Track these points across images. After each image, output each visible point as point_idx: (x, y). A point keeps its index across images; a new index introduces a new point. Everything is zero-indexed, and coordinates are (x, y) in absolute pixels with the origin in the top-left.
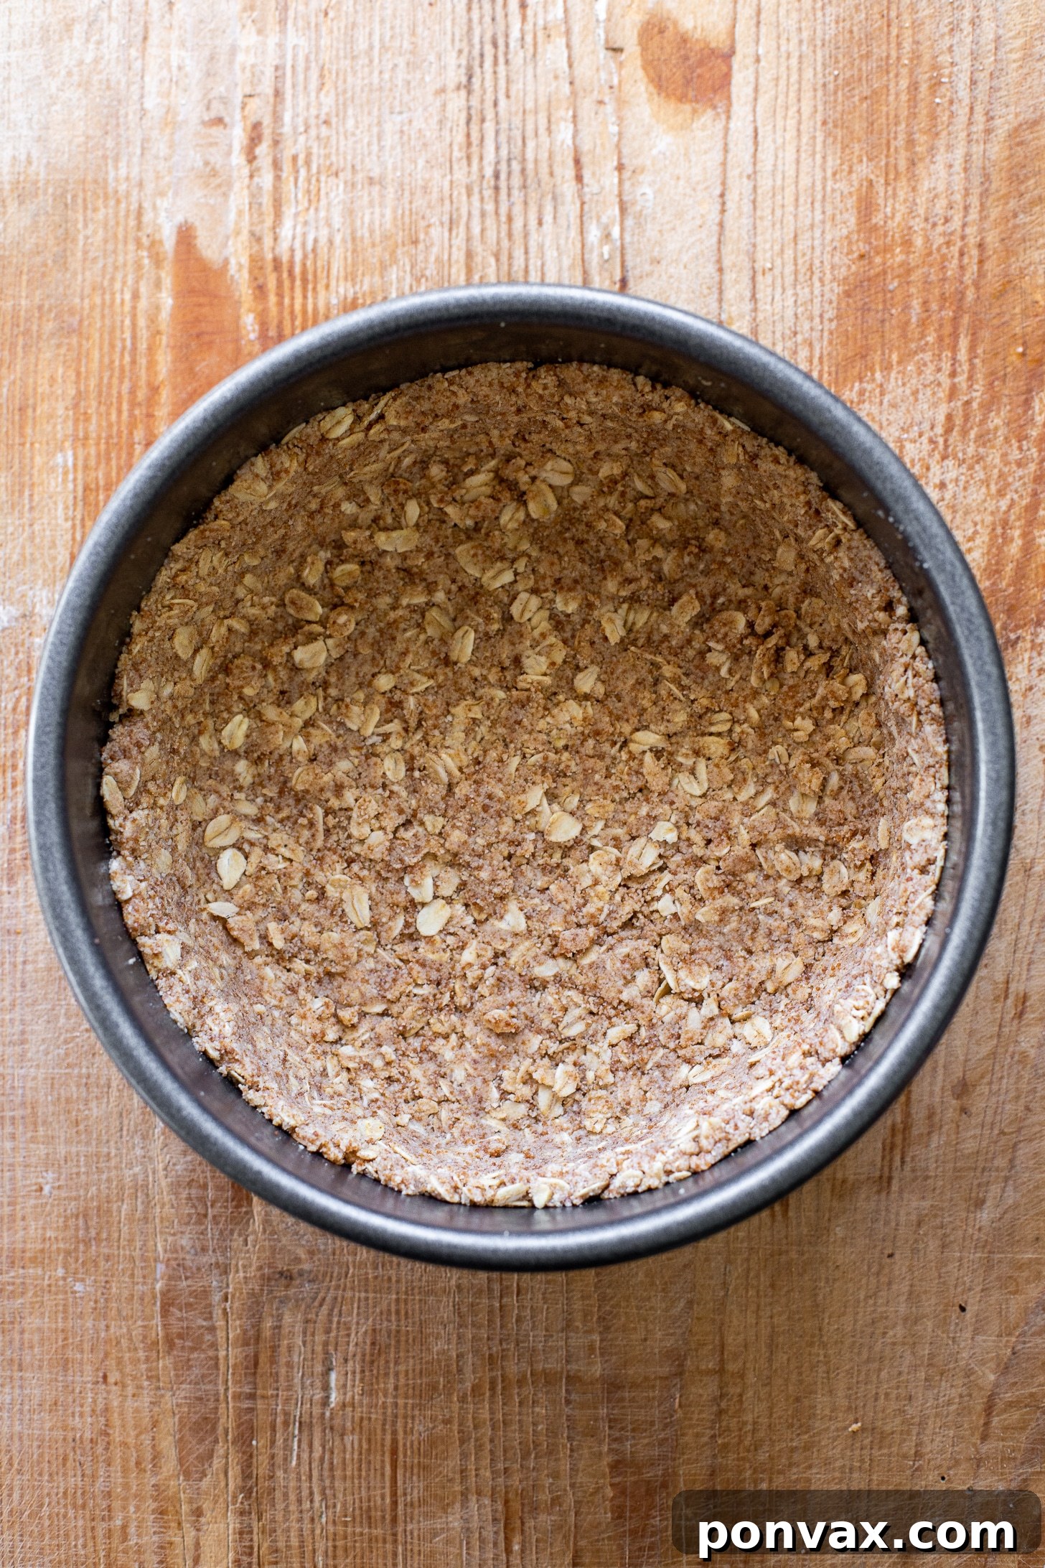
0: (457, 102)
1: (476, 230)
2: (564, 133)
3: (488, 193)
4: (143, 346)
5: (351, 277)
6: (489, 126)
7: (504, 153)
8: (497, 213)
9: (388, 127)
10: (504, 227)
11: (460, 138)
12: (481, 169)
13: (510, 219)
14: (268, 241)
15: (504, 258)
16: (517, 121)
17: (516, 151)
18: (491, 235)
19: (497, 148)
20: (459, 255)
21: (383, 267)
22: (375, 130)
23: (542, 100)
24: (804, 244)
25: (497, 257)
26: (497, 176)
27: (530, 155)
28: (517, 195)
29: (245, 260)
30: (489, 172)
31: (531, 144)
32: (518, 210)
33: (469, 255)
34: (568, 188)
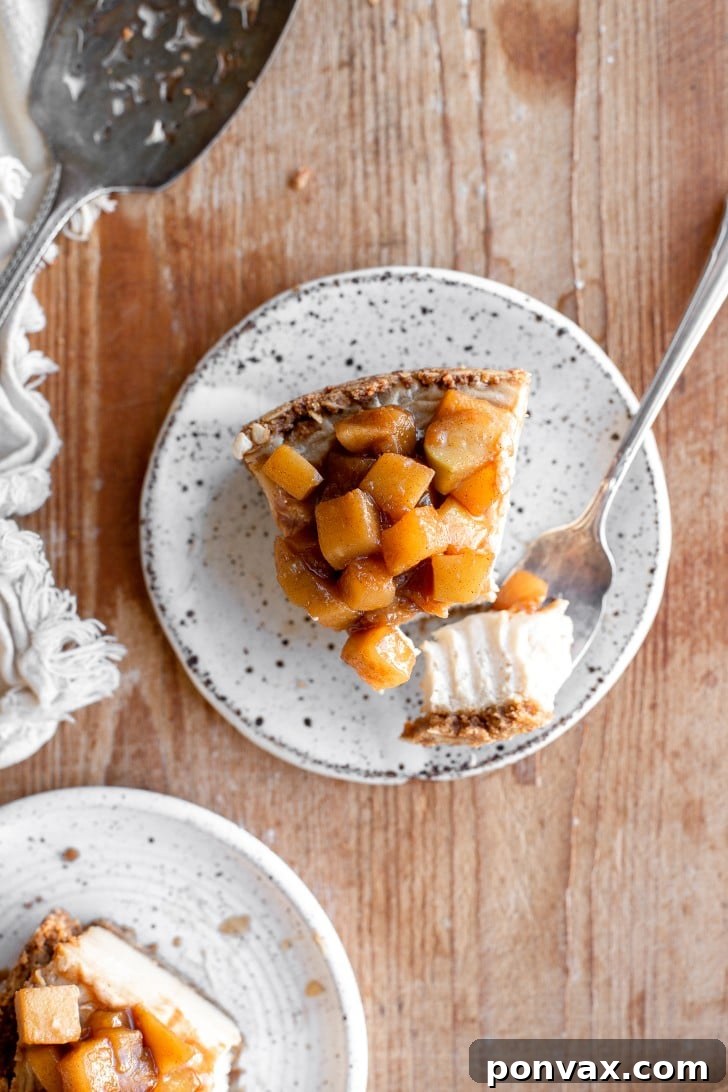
0: (340, 79)
1: (360, 188)
2: (433, 104)
3: (370, 156)
4: (74, 298)
5: (251, 232)
6: (369, 98)
7: (382, 121)
8: (378, 173)
9: (280, 101)
10: (384, 188)
11: (344, 109)
12: (363, 136)
13: (389, 180)
14: (179, 203)
15: (384, 213)
16: (392, 93)
17: (393, 119)
18: (373, 194)
19: (377, 117)
20: (346, 213)
21: (279, 223)
22: (270, 104)
23: (414, 74)
24: (643, 195)
25: (378, 211)
26: (377, 141)
27: (405, 123)
28: (394, 158)
29: (160, 220)
30: (370, 138)
31: (405, 113)
32: (395, 172)
33: (354, 210)
34: (437, 152)
